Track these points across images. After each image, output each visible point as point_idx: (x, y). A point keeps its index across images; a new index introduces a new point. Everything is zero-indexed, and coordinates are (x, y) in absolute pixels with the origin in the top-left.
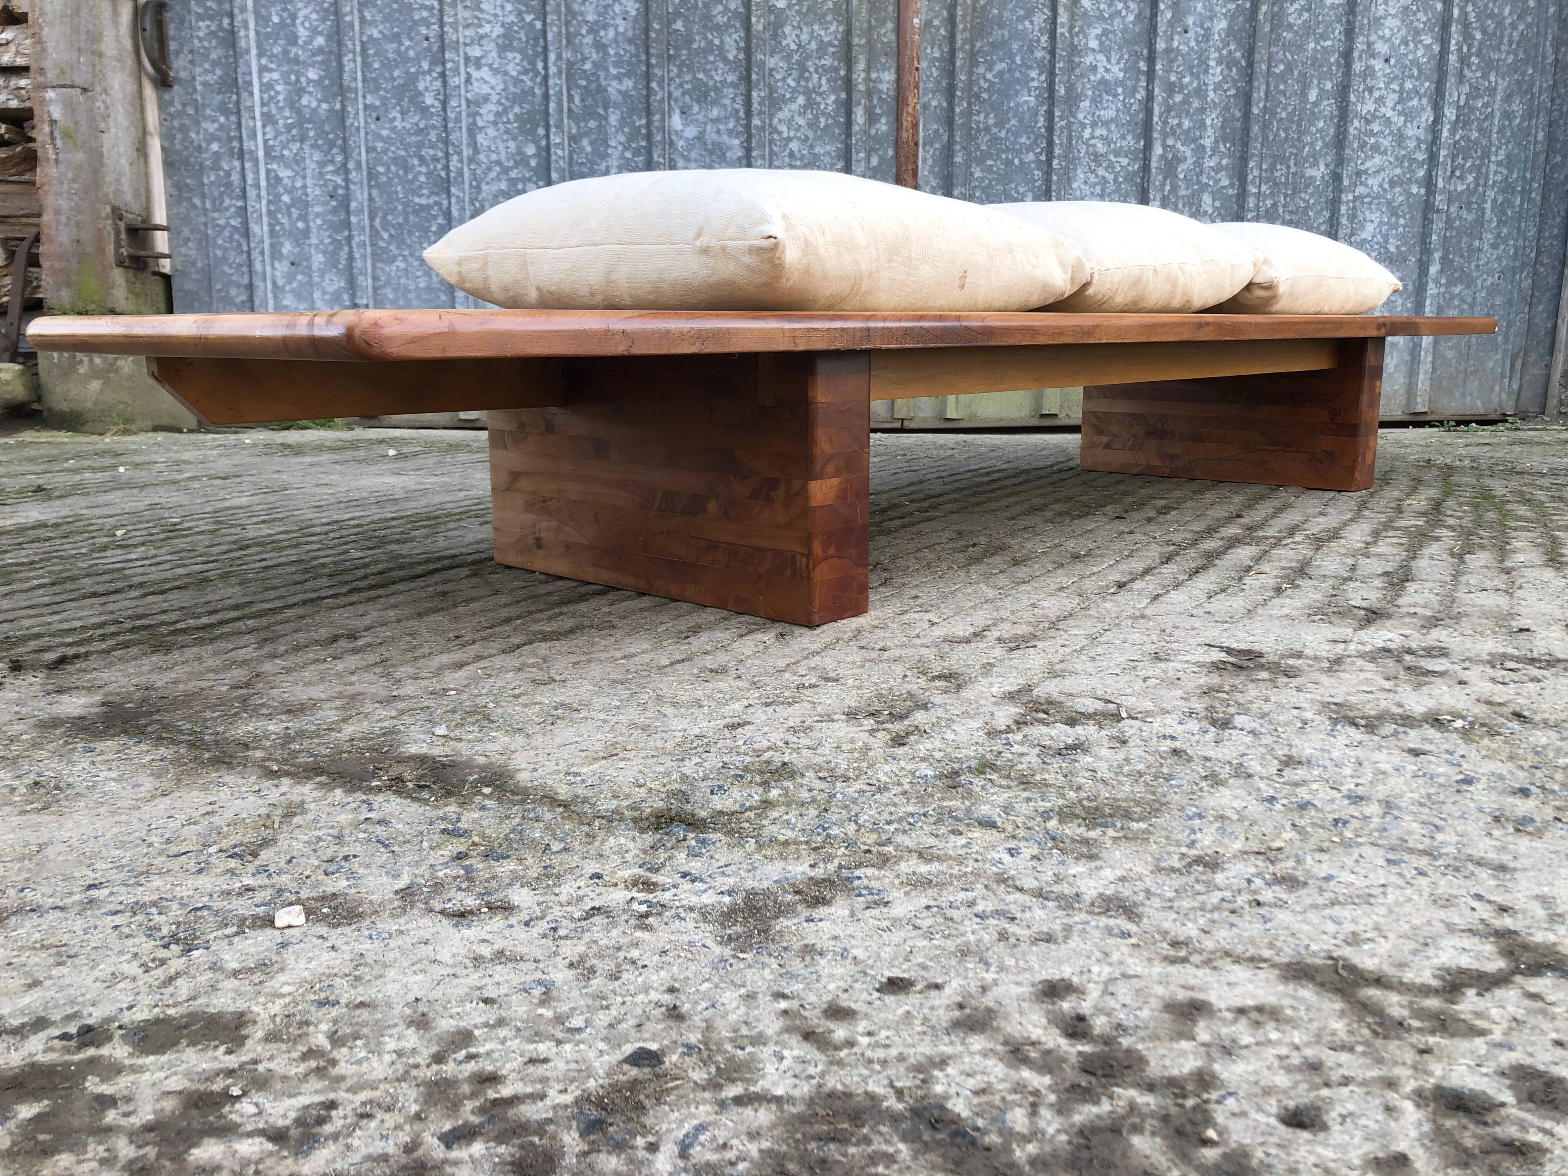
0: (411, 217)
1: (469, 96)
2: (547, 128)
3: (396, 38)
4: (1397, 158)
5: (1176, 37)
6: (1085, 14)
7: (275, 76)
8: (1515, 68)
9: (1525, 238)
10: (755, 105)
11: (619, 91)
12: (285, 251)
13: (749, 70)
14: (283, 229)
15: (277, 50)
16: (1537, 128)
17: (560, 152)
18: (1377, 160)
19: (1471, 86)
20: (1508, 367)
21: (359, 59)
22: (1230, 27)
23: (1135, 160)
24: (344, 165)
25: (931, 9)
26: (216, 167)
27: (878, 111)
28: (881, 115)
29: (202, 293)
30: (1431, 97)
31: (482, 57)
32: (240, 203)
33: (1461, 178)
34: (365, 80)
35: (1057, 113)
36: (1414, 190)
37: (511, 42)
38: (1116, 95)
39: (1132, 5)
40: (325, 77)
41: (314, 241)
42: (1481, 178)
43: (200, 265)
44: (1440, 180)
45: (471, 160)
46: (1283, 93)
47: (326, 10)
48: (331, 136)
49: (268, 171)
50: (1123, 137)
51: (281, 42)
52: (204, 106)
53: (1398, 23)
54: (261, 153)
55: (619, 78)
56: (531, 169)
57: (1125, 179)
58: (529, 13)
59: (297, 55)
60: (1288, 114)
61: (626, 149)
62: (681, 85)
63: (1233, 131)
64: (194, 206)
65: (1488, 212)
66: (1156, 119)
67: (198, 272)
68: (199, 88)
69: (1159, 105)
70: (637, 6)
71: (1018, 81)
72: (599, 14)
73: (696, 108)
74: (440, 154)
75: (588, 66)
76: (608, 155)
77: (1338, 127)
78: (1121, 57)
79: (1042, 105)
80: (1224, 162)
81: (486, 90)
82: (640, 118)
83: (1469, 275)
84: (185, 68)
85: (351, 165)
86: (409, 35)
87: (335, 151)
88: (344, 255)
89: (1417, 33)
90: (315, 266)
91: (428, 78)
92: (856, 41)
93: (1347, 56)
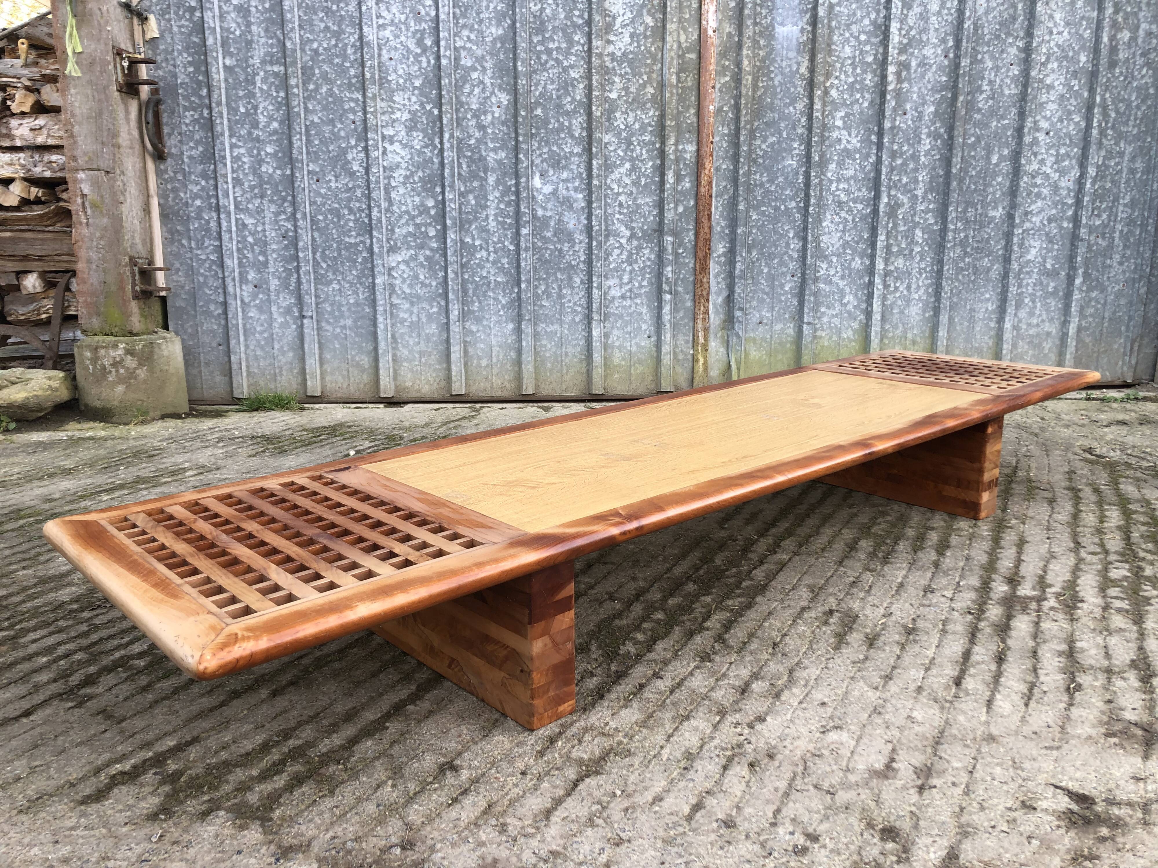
0: (343, 252)
1: (385, 164)
2: (443, 187)
3: (332, 122)
4: (1053, 202)
5: (898, 118)
6: (833, 101)
7: (242, 151)
8: (1137, 137)
9: (1143, 258)
10: (595, 170)
11: (495, 160)
12: (250, 277)
13: (590, 144)
14: (248, 261)
15: (244, 132)
16: (1153, 180)
17: (453, 206)
18: (1039, 204)
19: (1107, 151)
20: (1128, 348)
21: (304, 138)
22: (936, 110)
23: (867, 206)
24: (294, 214)
25: (722, 99)
26: (199, 217)
27: (683, 173)
28: (685, 176)
29: (189, 308)
30: (1078, 159)
31: (394, 135)
32: (217, 243)
33: (1099, 216)
34: (308, 153)
35: (813, 174)
36: (1065, 225)
37: (416, 124)
38: (855, 160)
39: (867, 96)
40: (278, 151)
41: (272, 270)
42: (1113, 217)
43: (187, 288)
44: (1084, 218)
45: (387, 210)
46: (974, 157)
47: (280, 103)
48: (283, 194)
49: (237, 220)
50: (859, 190)
51: (247, 126)
52: (190, 173)
53: (1056, 107)
54: (232, 207)
55: (495, 150)
56: (431, 217)
57: (861, 219)
58: (429, 103)
59: (258, 135)
60: (977, 172)
61: (500, 202)
62: (540, 155)
63: (938, 184)
64: (183, 246)
65: (1117, 240)
66: (883, 177)
67: (186, 293)
68: (186, 160)
69: (886, 167)
70: (508, 97)
71: (785, 150)
72: (481, 104)
73: (551, 172)
74: (364, 206)
75: (472, 142)
76: (487, 207)
77: (1012, 181)
78: (859, 132)
79: (802, 166)
80: (931, 207)
81: (398, 159)
82: (511, 180)
83: (1102, 284)
84: (176, 146)
85: (299, 216)
86: (340, 120)
87: (286, 205)
88: (294, 279)
89: (1070, 113)
90: (272, 288)
91: (355, 151)
92: (668, 123)
93: (1019, 131)
